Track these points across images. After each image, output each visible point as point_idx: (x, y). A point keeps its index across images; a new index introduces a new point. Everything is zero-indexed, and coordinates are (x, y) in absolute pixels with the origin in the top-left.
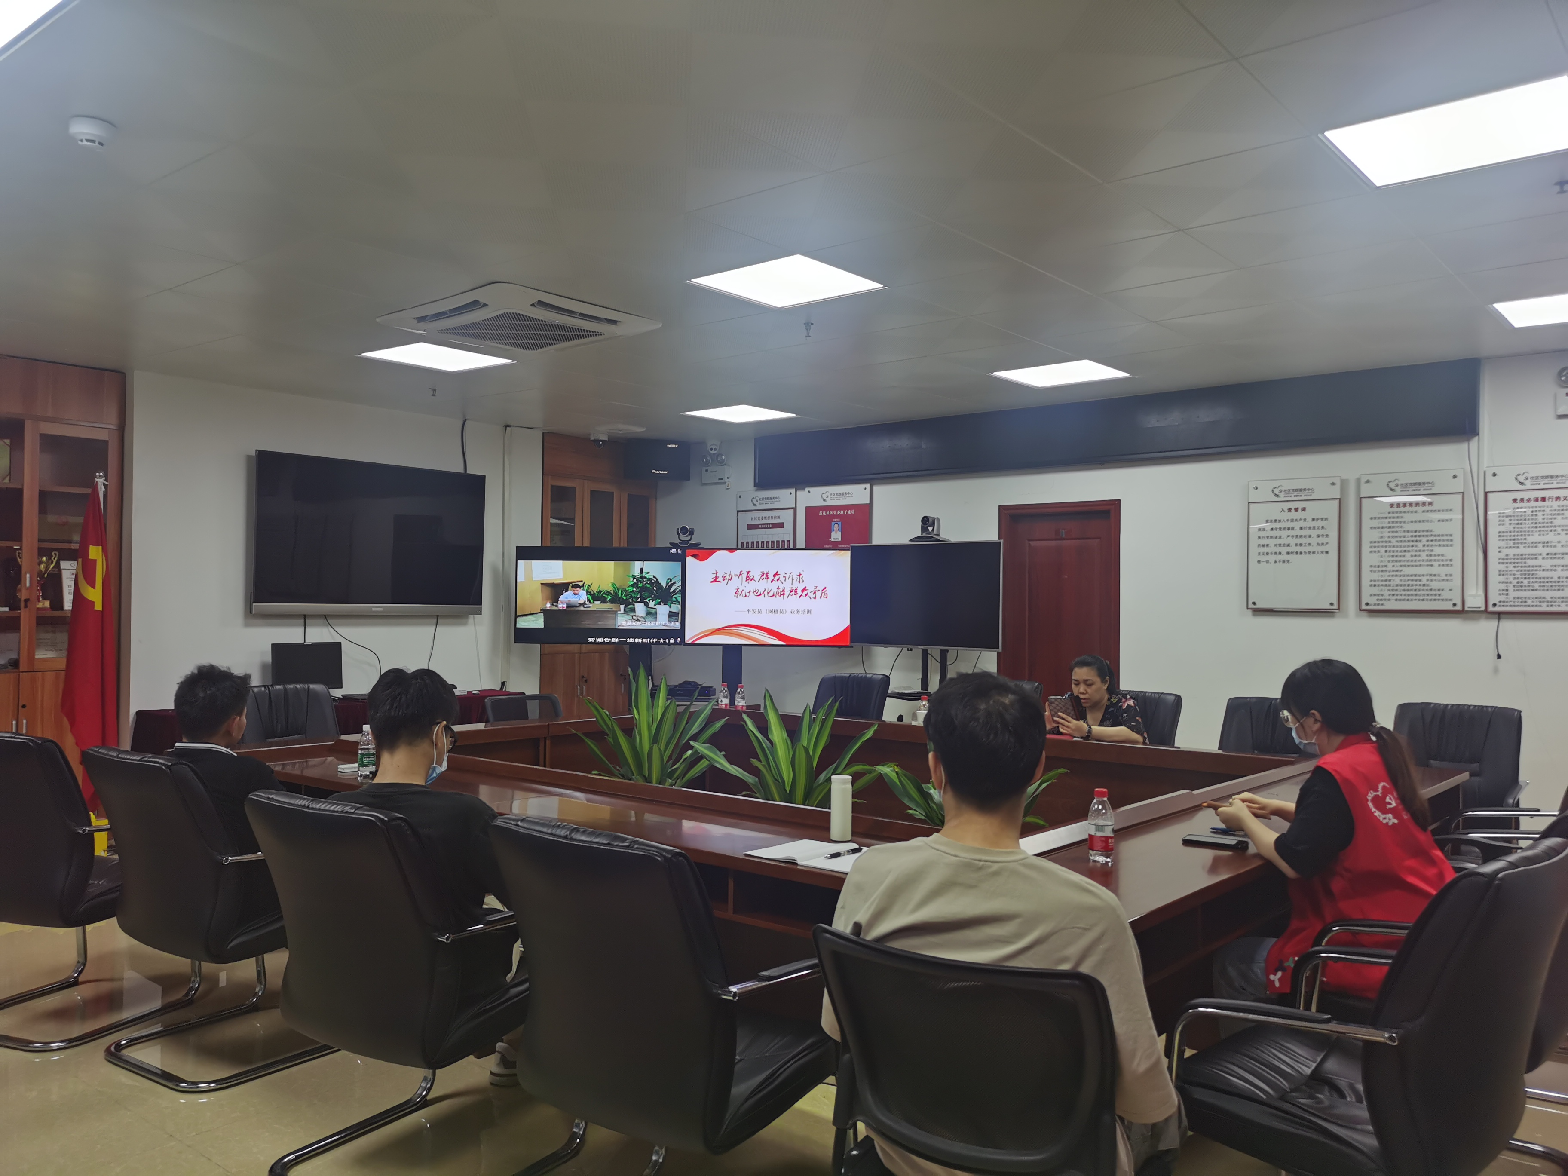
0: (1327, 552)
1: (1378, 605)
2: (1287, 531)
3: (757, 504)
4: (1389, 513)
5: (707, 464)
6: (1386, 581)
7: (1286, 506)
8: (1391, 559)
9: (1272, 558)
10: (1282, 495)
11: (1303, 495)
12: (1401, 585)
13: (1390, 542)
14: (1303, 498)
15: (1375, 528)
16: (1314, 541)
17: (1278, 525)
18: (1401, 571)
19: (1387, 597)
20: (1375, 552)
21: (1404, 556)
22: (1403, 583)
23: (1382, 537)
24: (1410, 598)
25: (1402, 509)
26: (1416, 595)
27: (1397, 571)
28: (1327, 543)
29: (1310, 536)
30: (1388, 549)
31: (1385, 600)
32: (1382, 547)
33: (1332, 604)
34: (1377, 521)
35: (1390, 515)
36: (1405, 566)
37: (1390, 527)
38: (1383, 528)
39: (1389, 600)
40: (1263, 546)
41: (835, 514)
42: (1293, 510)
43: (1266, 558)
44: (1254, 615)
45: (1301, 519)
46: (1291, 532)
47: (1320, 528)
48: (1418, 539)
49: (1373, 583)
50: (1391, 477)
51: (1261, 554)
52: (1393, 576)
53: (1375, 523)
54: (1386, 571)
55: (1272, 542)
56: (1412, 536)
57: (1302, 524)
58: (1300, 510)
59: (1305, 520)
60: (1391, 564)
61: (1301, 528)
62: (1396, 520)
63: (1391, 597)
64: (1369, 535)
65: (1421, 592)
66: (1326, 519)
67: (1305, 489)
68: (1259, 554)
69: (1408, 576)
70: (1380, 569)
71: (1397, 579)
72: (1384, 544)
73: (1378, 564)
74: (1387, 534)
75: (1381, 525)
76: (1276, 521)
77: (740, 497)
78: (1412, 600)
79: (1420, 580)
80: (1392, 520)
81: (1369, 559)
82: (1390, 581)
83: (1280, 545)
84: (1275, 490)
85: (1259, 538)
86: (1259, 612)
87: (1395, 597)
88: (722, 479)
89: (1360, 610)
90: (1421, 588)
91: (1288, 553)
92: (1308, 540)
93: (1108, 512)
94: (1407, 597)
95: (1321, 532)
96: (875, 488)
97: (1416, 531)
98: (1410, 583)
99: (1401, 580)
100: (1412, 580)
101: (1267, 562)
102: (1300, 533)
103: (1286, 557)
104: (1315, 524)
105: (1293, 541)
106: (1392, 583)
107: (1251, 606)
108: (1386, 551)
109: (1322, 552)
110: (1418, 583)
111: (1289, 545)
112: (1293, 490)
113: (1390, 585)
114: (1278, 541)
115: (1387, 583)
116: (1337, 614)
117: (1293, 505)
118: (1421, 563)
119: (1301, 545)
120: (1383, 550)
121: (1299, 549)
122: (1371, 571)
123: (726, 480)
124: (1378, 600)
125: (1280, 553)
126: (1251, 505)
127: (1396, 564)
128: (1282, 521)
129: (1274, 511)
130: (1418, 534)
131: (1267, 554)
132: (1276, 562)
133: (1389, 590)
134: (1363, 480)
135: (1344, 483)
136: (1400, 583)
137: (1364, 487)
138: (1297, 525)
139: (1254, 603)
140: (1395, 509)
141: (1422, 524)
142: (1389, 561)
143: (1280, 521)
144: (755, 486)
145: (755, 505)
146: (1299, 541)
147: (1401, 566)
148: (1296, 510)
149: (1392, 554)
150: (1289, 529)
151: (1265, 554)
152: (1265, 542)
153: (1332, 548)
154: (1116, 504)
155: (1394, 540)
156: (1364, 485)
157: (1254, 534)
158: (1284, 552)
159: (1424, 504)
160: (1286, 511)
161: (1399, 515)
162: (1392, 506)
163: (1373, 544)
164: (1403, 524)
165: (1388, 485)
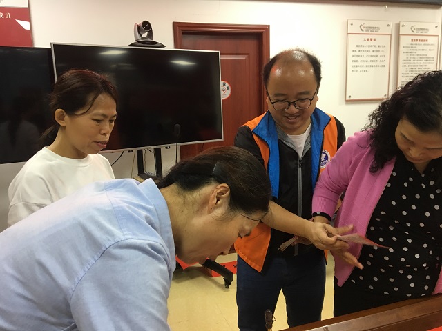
0: (384, 66)
4: (411, 44)
7: (367, 37)
8: (410, 70)
9: (359, 69)
10: (364, 30)
11: (374, 31)
13: (410, 60)
14: (374, 33)
15: (405, 52)
16: (379, 59)
17: (362, 49)
21: (416, 68)
23: (407, 58)
25: (416, 43)
28: (384, 61)
29: (377, 56)
33: (385, 96)
34: (406, 48)
35: (411, 46)
37: (411, 52)
38: (408, 52)
40: (355, 61)
43: (356, 69)
44: (346, 104)
45: (373, 46)
46: (368, 54)
47: (382, 51)
48: (421, 59)
50: (413, 24)
51: (353, 66)
53: (405, 50)
55: (359, 59)
56: (419, 58)
57: (374, 48)
58: (373, 40)
59: (375, 46)
60: (410, 73)
61: (373, 51)
66: (385, 46)
67: (375, 27)
70: (406, 75)
72: (408, 62)
73: (405, 73)
74: (409, 56)
76: (361, 46)
80: (412, 48)
81: (401, 70)
83: (363, 61)
84: (361, 26)
85: (353, 56)
86: (350, 102)
91: (367, 66)
92: (376, 59)
93: (260, 34)
95: (382, 54)
97: (421, 55)
101: (357, 71)
102: (372, 54)
103: (365, 68)
104: (379, 49)
105: (369, 59)
107: (348, 99)
108: (409, 66)
109: (382, 66)
111: (367, 61)
112: (370, 27)
114: (362, 59)
117: (370, 37)
119: (373, 61)
120: (407, 65)
121: (372, 64)
125: (363, 66)
126: (349, 35)
127: (412, 73)
128: (364, 46)
129: (360, 40)
130: (421, 57)
131: (357, 66)
132: (360, 71)
134: (401, 24)
138: (371, 49)
139: (350, 97)
140: (414, 43)
141: (423, 51)
146: (372, 59)
148: (371, 40)
149: (411, 67)
150: (367, 51)
152: (355, 59)
153: (387, 63)
154: (267, 28)
155: (412, 59)
156: (401, 28)
157: (350, 54)
158: (365, 66)
159: (424, 41)
160: (366, 40)
161: (415, 46)
162: (412, 40)
163: (404, 62)
164: (416, 51)
165: (411, 28)
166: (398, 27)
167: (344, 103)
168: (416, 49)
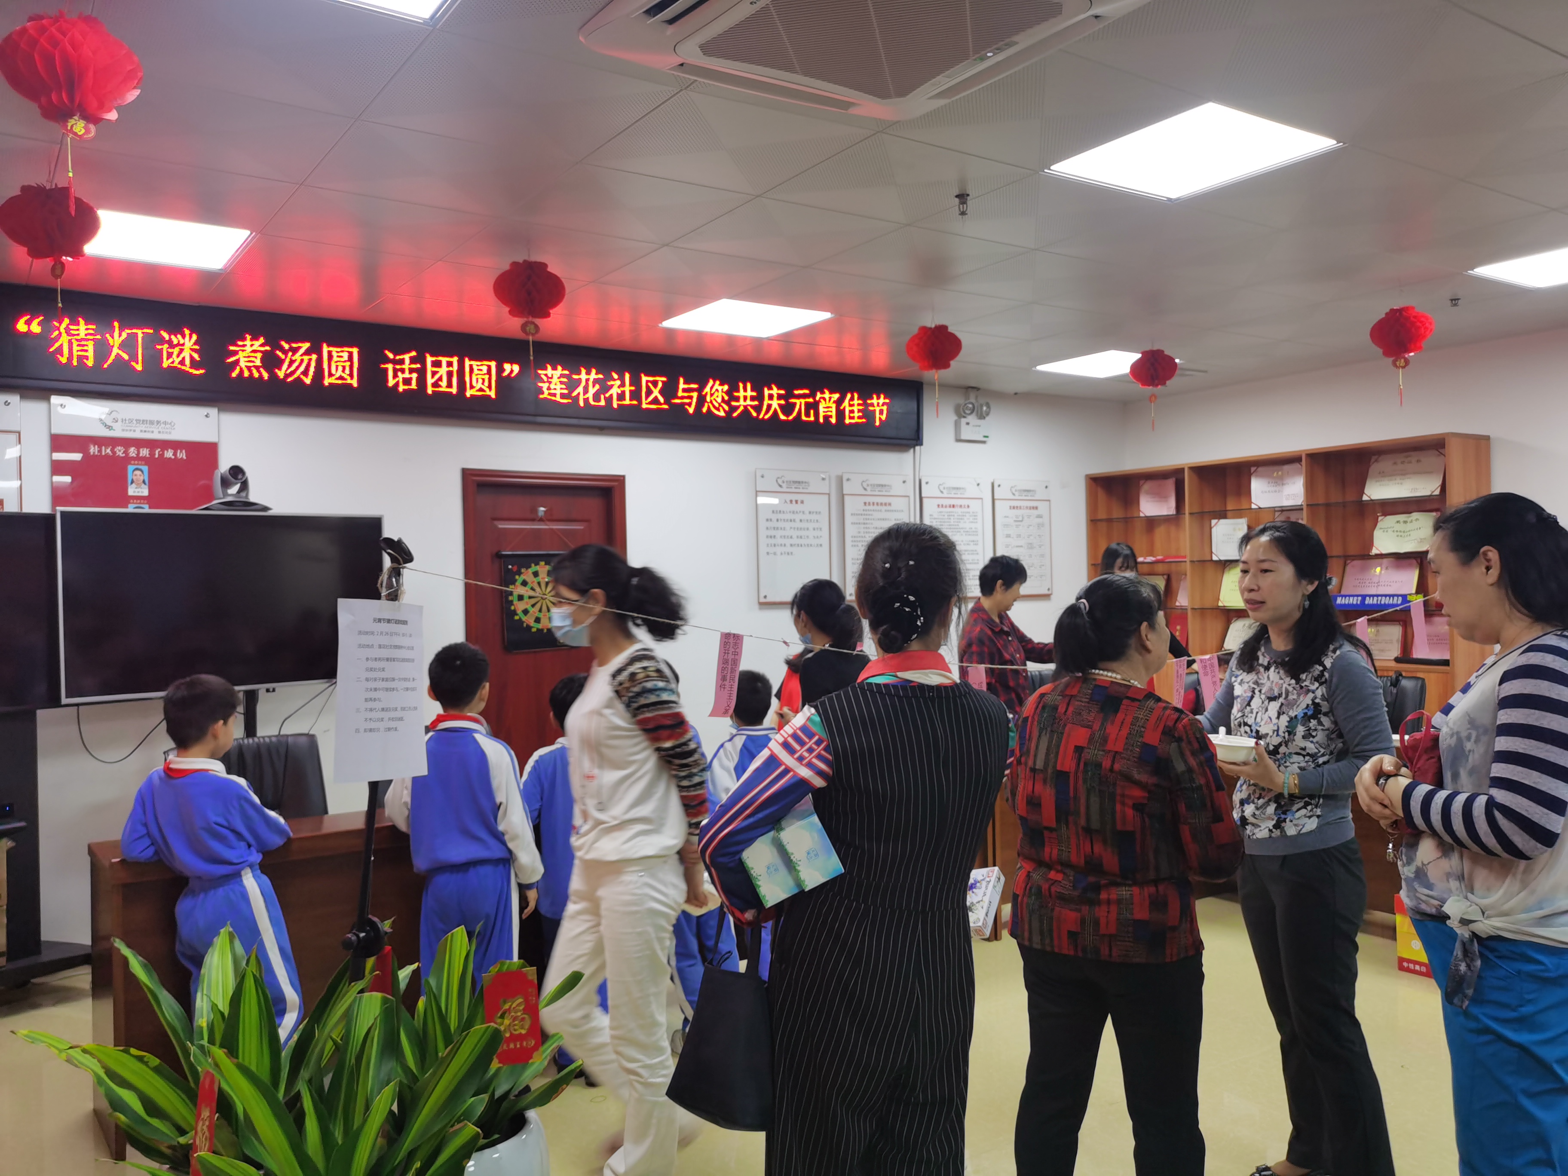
0: (821, 545)
2: (790, 523)
4: (864, 510)
7: (789, 497)
9: (779, 550)
10: (784, 485)
11: (801, 487)
14: (801, 490)
15: (854, 523)
16: (811, 534)
17: (781, 516)
20: (855, 546)
23: (859, 532)
25: (871, 507)
28: (820, 536)
29: (808, 529)
34: (856, 517)
35: (864, 512)
37: (864, 524)
40: (771, 537)
41: (134, 453)
42: (794, 502)
43: (773, 549)
44: (760, 609)
45: (800, 512)
46: (793, 524)
47: (815, 521)
50: (864, 477)
51: (770, 546)
53: (854, 519)
55: (778, 533)
57: (801, 516)
58: (799, 502)
59: (803, 512)
61: (801, 521)
62: (867, 517)
64: (850, 530)
66: (820, 513)
67: (802, 482)
68: (768, 544)
74: (862, 530)
75: (858, 522)
76: (781, 511)
80: (865, 517)
81: (849, 552)
83: (785, 537)
84: (779, 480)
85: (767, 529)
86: (767, 605)
91: (791, 545)
92: (806, 533)
93: (604, 489)
95: (816, 525)
96: (225, 417)
101: (775, 554)
102: (798, 524)
103: (789, 549)
104: (811, 517)
105: (795, 533)
107: (762, 600)
109: (817, 545)
111: (791, 537)
112: (793, 482)
114: (783, 533)
117: (794, 497)
121: (800, 541)
125: (785, 545)
126: (759, 494)
128: (787, 512)
131: (775, 545)
132: (782, 554)
134: (845, 477)
135: (831, 479)
138: (798, 517)
139: (764, 597)
140: (867, 507)
143: (784, 512)
146: (800, 533)
148: (796, 502)
150: (791, 521)
151: (772, 545)
152: (772, 533)
153: (825, 541)
154: (620, 481)
156: (845, 483)
157: (763, 524)
158: (788, 545)
159: (886, 504)
160: (789, 502)
161: (870, 513)
162: (865, 503)
163: (854, 539)
164: (872, 521)
165: (862, 484)
166: (840, 480)
167: (757, 606)
168: (872, 517)
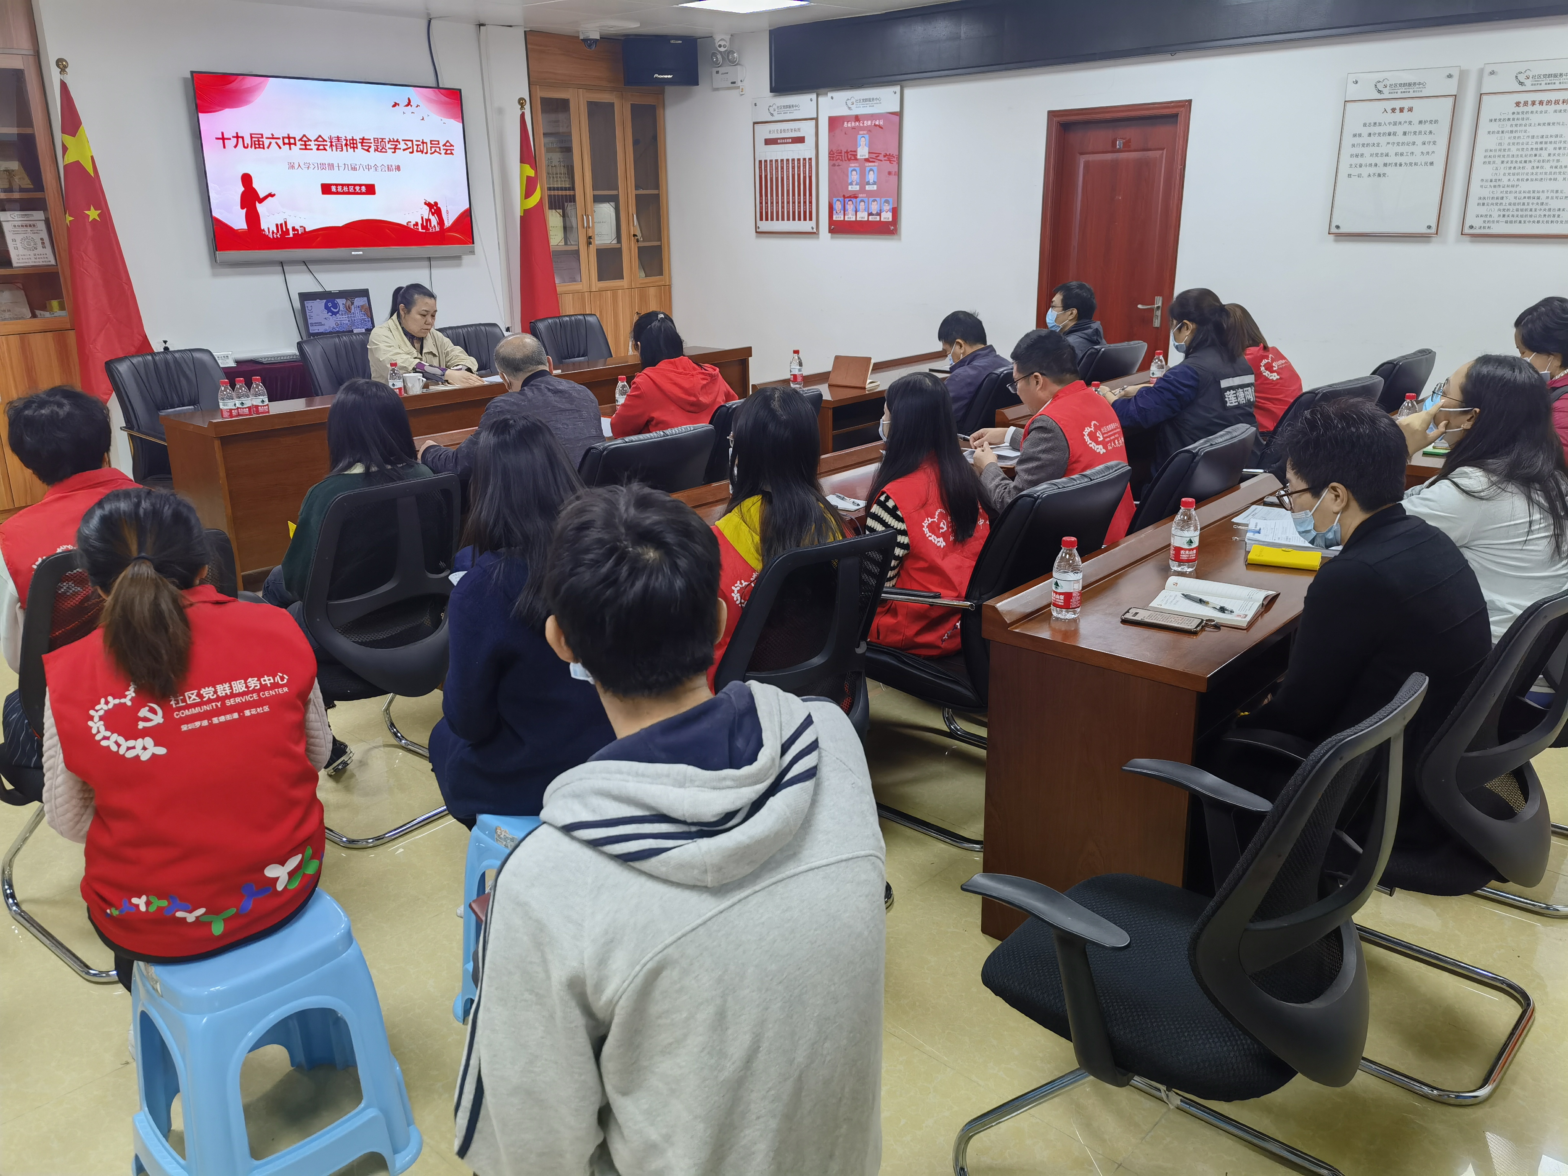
0: (1432, 164)
1: (1484, 228)
2: (1388, 137)
3: (775, 113)
4: (1514, 113)
5: (716, 64)
6: (1497, 198)
7: (1389, 105)
8: (1508, 171)
9: (1365, 171)
10: (1386, 90)
11: (1411, 91)
12: (1514, 204)
13: (1509, 150)
14: (1412, 95)
15: (1493, 132)
16: (1417, 149)
17: (1377, 129)
18: (1517, 186)
19: (1496, 219)
20: (1489, 163)
21: (1524, 168)
22: (1517, 201)
23: (1500, 144)
24: (1522, 219)
25: (1530, 108)
26: (1531, 216)
27: (1513, 186)
28: (1433, 152)
29: (1414, 143)
30: (1505, 160)
31: (1493, 222)
32: (1499, 156)
33: (1429, 227)
34: (1498, 123)
35: (1516, 116)
36: (1523, 180)
37: (1512, 132)
38: (1503, 132)
39: (1498, 222)
40: (1357, 156)
41: (861, 125)
42: (1398, 111)
43: (1358, 171)
44: (1336, 241)
45: (1405, 122)
46: (1392, 139)
47: (1427, 133)
48: (1544, 146)
49: (1481, 202)
50: (1522, 67)
51: (1354, 166)
52: (1507, 192)
53: (1495, 127)
54: (1499, 186)
55: (1366, 151)
56: (1536, 143)
57: (1406, 128)
58: (1406, 110)
59: (1410, 123)
60: (1508, 177)
61: (1405, 133)
63: (1501, 219)
64: (1485, 141)
65: (1538, 213)
66: (1436, 122)
67: (1415, 84)
68: (1351, 165)
69: (1524, 192)
70: (1492, 184)
71: (1511, 197)
72: (1502, 153)
73: (1489, 178)
74: (1506, 141)
75: (1501, 130)
76: (1375, 123)
77: (755, 105)
78: (1525, 222)
79: (1538, 198)
80: (1515, 122)
81: (1481, 171)
82: (1502, 198)
83: (1377, 155)
84: (1378, 84)
85: (1353, 145)
86: (1342, 236)
87: (1506, 219)
88: (734, 83)
89: (1462, 234)
90: (1539, 207)
91: (1385, 165)
92: (1411, 148)
93: (1175, 116)
94: (1519, 219)
95: (1427, 138)
96: (907, 92)
97: (1542, 137)
98: (1526, 201)
99: (1515, 198)
100: (1529, 198)
101: (1359, 176)
102: (1400, 138)
103: (1381, 170)
104: (1423, 128)
105: (1392, 150)
106: (1504, 201)
107: (1334, 230)
108: (1503, 162)
109: (1426, 164)
110: (1535, 201)
111: (1387, 155)
112: (1400, 85)
113: (1501, 204)
114: (1375, 150)
115: (1499, 201)
116: (1433, 239)
117: (1398, 104)
118: (1543, 176)
119: (1402, 154)
120: (1499, 160)
121: (1399, 159)
122: (1482, 186)
123: (739, 84)
124: (1484, 222)
125: (1376, 165)
126: (1348, 104)
127: (1512, 178)
128: (1383, 123)
129: (1375, 112)
130: (1544, 140)
131: (1361, 166)
132: (1369, 175)
133: (1499, 210)
134: (1489, 69)
135: (1463, 75)
136: (1513, 201)
137: (1487, 80)
138: (1399, 129)
139: (1338, 227)
140: (1521, 109)
141: (1551, 127)
142: (1504, 174)
143: (1380, 124)
144: (771, 92)
145: (772, 115)
146: (1400, 149)
147: (1518, 180)
148: (1402, 110)
149: (1509, 165)
150: (1389, 134)
151: (1358, 166)
152: (1359, 150)
153: (1439, 159)
154: (1186, 105)
155: (1514, 148)
156: (1487, 78)
157: (1348, 140)
158: (1380, 164)
159: (1557, 102)
160: (1389, 111)
161: (1525, 116)
162: (1518, 104)
163: (1488, 154)
164: (1527, 128)
165: (1516, 77)
167: (1330, 238)
168: (1528, 122)
